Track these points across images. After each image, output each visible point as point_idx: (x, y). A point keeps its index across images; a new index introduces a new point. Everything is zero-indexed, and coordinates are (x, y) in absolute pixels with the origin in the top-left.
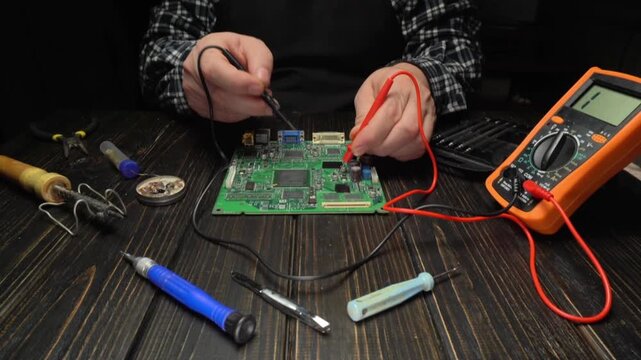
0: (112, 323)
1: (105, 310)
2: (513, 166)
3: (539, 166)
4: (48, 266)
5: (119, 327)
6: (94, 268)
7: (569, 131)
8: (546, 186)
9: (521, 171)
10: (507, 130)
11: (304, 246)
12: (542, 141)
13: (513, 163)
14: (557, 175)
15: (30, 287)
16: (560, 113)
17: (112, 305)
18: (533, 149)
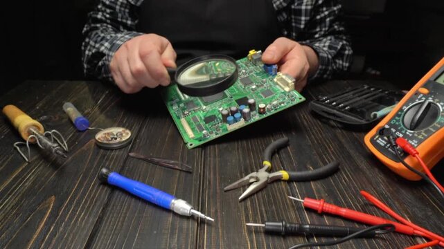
0: (67, 239)
1: (61, 229)
2: (387, 127)
3: (409, 126)
4: (20, 195)
5: (72, 242)
6: (53, 198)
7: (433, 99)
8: (414, 143)
9: (393, 130)
10: (380, 95)
11: (210, 182)
12: (411, 107)
13: (387, 124)
14: (423, 134)
15: (7, 211)
16: (425, 86)
17: (66, 226)
18: (403, 114)
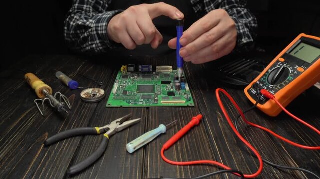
0: (56, 161)
1: (52, 155)
3: (270, 82)
4: (24, 132)
5: (60, 163)
6: (47, 134)
7: (286, 65)
8: (272, 92)
9: (261, 85)
10: (253, 64)
12: (273, 70)
13: (258, 80)
14: (278, 87)
15: (15, 143)
16: (282, 56)
17: (56, 152)
18: (268, 74)
